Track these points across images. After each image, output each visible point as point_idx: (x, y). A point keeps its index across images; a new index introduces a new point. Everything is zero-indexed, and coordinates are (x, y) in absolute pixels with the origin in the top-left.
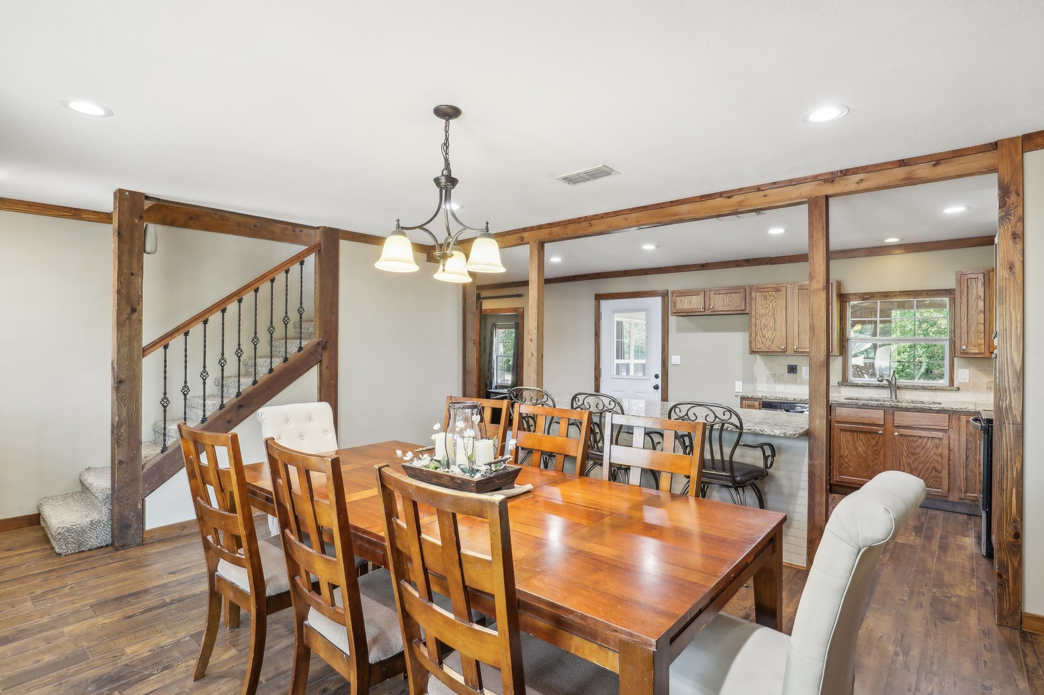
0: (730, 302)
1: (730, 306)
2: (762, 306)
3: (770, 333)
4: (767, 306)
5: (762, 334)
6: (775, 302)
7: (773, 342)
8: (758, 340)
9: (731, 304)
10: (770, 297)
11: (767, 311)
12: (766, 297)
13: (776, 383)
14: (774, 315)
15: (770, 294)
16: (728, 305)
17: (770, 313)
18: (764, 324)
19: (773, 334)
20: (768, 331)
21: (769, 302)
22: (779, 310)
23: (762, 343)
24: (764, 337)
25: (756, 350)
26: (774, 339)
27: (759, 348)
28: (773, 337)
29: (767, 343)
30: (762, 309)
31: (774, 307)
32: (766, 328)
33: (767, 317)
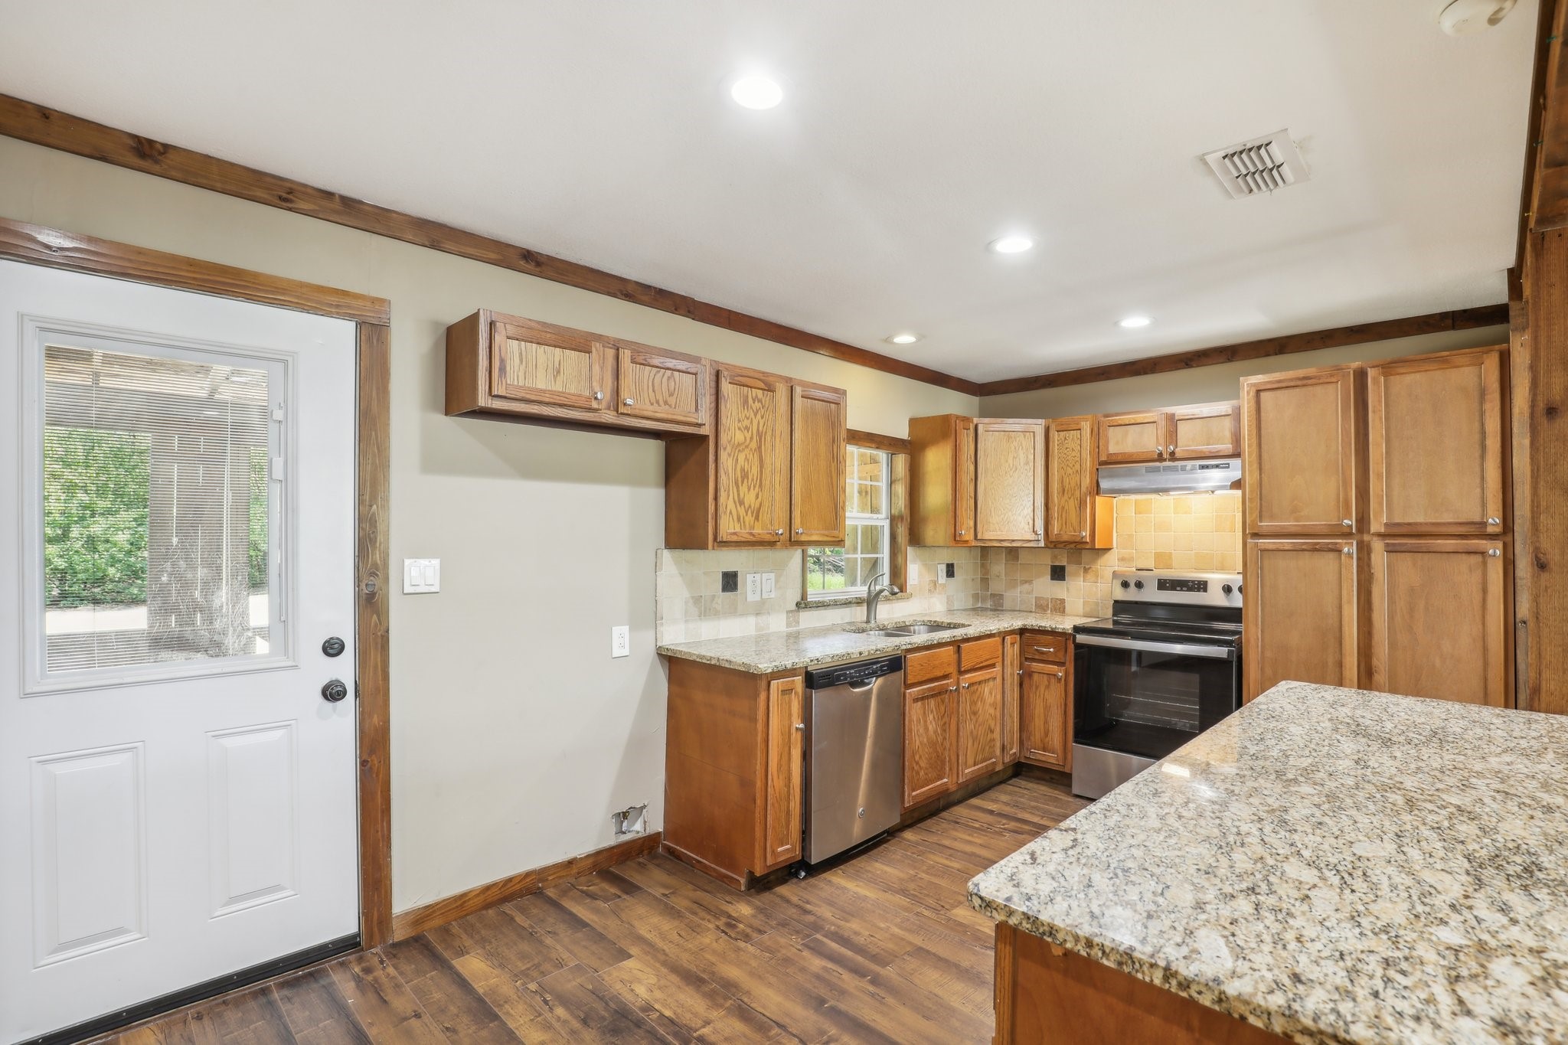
0: (671, 395)
1: (670, 406)
2: (739, 421)
3: (753, 494)
4: (746, 423)
5: (739, 495)
6: (762, 418)
7: (757, 518)
8: (731, 513)
9: (672, 401)
10: (754, 403)
11: (748, 436)
12: (745, 402)
13: (701, 619)
14: (760, 447)
15: (754, 395)
16: (666, 403)
17: (754, 445)
18: (743, 470)
19: (757, 497)
20: (749, 489)
21: (752, 415)
22: (768, 438)
23: (739, 519)
24: (741, 503)
25: (730, 538)
26: (760, 508)
27: (735, 534)
28: (757, 505)
29: (747, 519)
30: (739, 429)
31: (761, 429)
32: (746, 480)
33: (747, 451)
